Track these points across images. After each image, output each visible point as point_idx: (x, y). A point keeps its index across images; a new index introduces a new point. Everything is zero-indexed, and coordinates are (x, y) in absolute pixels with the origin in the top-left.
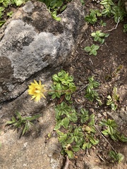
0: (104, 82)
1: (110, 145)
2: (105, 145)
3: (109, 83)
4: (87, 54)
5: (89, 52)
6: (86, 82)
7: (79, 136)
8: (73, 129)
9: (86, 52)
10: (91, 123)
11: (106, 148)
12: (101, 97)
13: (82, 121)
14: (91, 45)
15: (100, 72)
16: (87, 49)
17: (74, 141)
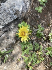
0: (46, 28)
1: (50, 60)
2: (48, 60)
3: (49, 28)
4: (37, 12)
5: (38, 11)
6: (37, 28)
7: (35, 57)
8: (32, 54)
9: (36, 11)
10: (40, 50)
11: (48, 61)
12: (45, 36)
13: (35, 49)
14: (38, 7)
15: (43, 22)
16: (37, 9)
17: (32, 60)
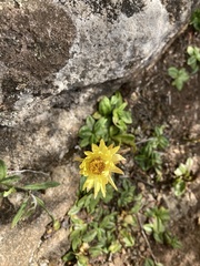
0: (175, 143)
1: (149, 249)
2: (142, 249)
3: (182, 146)
4: (169, 82)
5: (173, 80)
6: (148, 133)
8: (103, 216)
9: (169, 77)
10: (133, 209)
11: (142, 253)
12: (165, 168)
13: (119, 201)
14: (179, 68)
15: (175, 121)
16: (172, 71)
17: (96, 238)
